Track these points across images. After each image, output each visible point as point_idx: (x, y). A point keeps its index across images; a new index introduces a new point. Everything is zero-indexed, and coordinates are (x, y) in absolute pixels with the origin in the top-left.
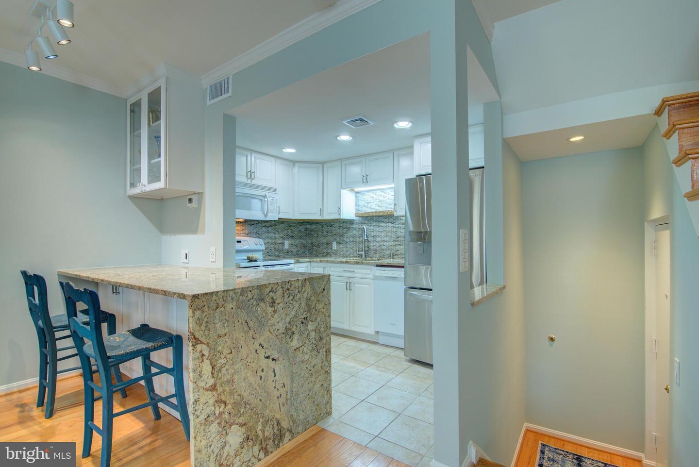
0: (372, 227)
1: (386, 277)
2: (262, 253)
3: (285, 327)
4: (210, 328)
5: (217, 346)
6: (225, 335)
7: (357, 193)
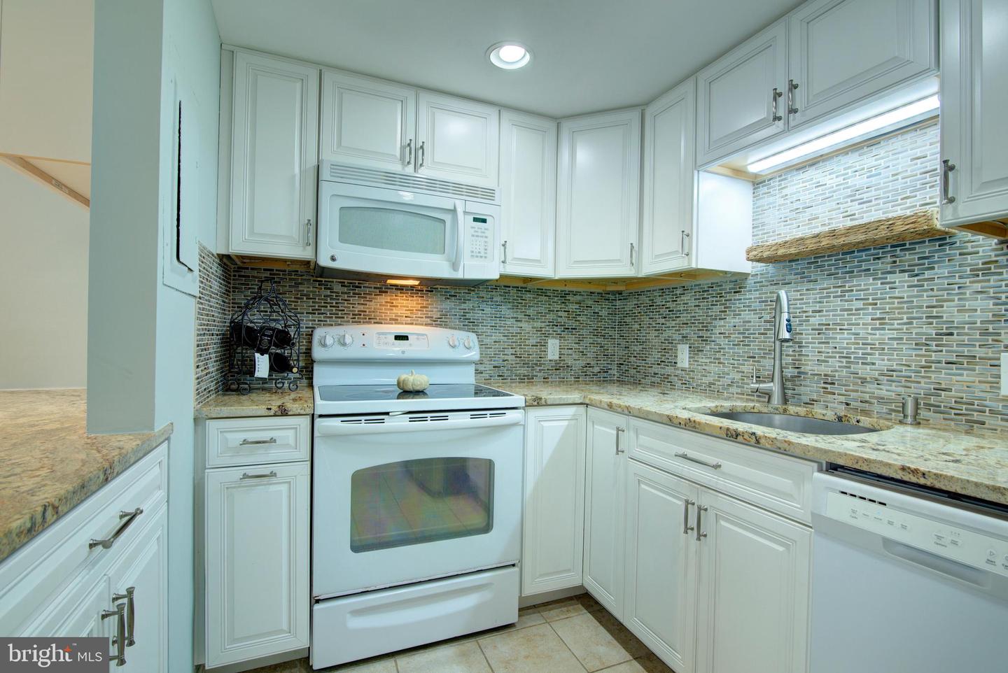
0: (813, 296)
2: (472, 369)
7: (757, 182)
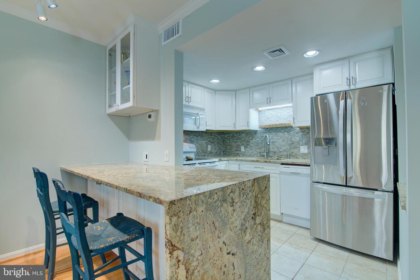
0: (271, 136)
1: (290, 173)
2: (194, 154)
3: (241, 223)
4: (185, 233)
5: (191, 250)
6: (197, 237)
7: (259, 111)
